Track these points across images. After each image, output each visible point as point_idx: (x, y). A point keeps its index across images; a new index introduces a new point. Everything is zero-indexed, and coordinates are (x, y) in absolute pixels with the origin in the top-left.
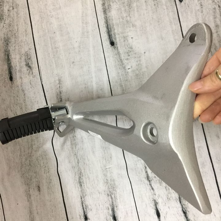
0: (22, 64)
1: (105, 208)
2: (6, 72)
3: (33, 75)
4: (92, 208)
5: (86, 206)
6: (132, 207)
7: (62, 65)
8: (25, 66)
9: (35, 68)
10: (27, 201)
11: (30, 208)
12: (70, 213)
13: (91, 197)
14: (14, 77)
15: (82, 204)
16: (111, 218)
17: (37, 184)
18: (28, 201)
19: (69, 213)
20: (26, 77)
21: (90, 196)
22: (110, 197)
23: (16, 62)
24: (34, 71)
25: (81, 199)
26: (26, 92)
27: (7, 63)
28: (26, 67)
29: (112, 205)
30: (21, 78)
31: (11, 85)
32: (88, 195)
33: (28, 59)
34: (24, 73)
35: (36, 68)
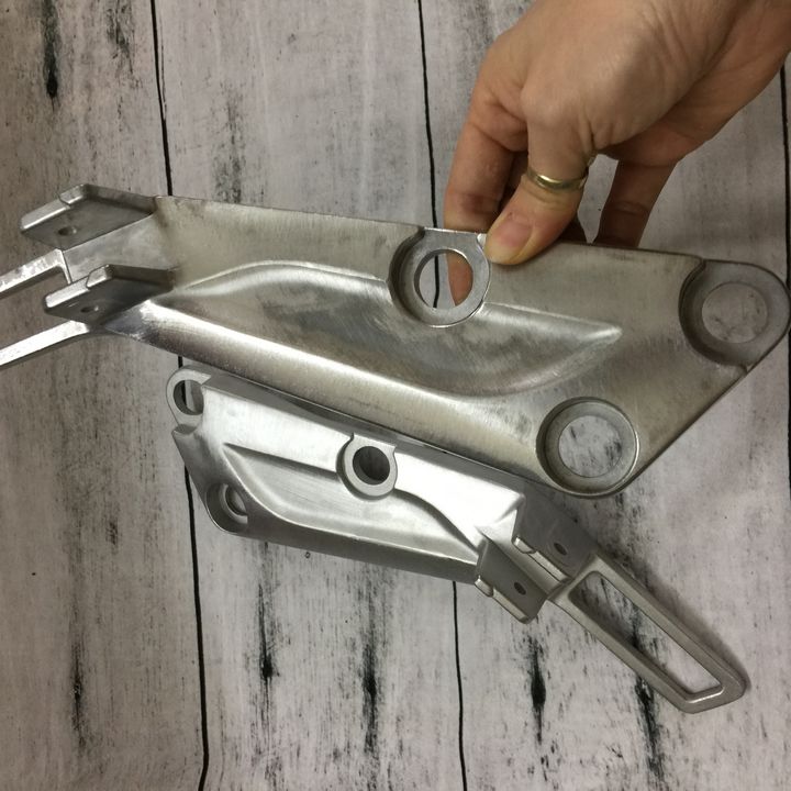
0: (97, 28)
1: (341, 641)
2: (36, 60)
3: (133, 79)
4: (292, 635)
5: (272, 624)
6: (442, 653)
7: (248, 49)
8: (104, 40)
9: (141, 49)
10: (67, 568)
11: (75, 595)
12: (215, 642)
13: (298, 594)
14: (63, 81)
15: (262, 613)
16: (359, 682)
17: (108, 515)
18: (72, 569)
19: (211, 639)
20: (108, 85)
21: (294, 590)
22: (365, 603)
23: (74, 18)
24: (137, 64)
25: (261, 595)
26: (101, 146)
27: (42, 22)
28: (110, 45)
29: (370, 636)
30: (88, 87)
31: (50, 112)
32: (286, 587)
33: (120, 11)
34: (100, 70)
35: (145, 51)
